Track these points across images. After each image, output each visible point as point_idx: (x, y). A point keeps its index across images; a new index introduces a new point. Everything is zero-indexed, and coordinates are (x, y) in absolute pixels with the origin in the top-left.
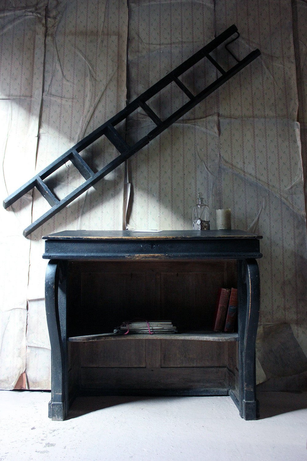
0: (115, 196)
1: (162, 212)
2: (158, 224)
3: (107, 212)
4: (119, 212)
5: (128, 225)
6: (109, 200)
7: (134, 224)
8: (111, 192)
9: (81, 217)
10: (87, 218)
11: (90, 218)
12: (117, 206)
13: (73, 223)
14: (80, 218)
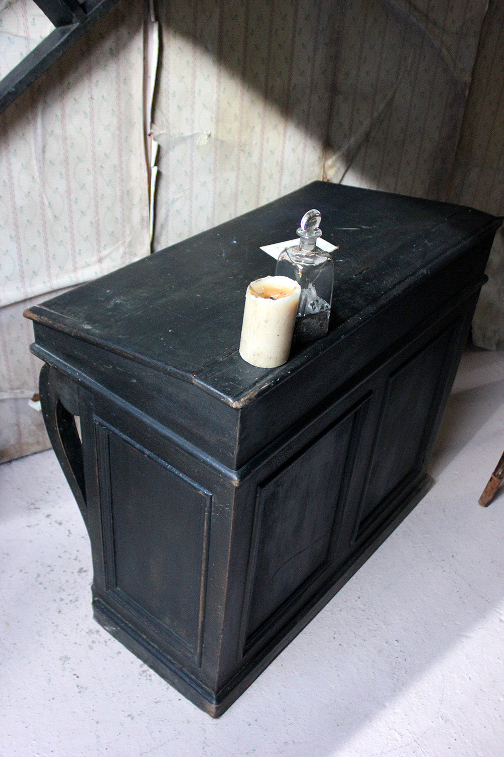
0: (118, 52)
1: (222, 89)
2: (214, 116)
3: (103, 97)
4: (130, 94)
5: (154, 126)
6: (106, 66)
7: (164, 121)
8: (109, 44)
9: (42, 118)
10: (56, 116)
11: (63, 116)
12: (125, 79)
13: (24, 134)
14: (39, 120)
